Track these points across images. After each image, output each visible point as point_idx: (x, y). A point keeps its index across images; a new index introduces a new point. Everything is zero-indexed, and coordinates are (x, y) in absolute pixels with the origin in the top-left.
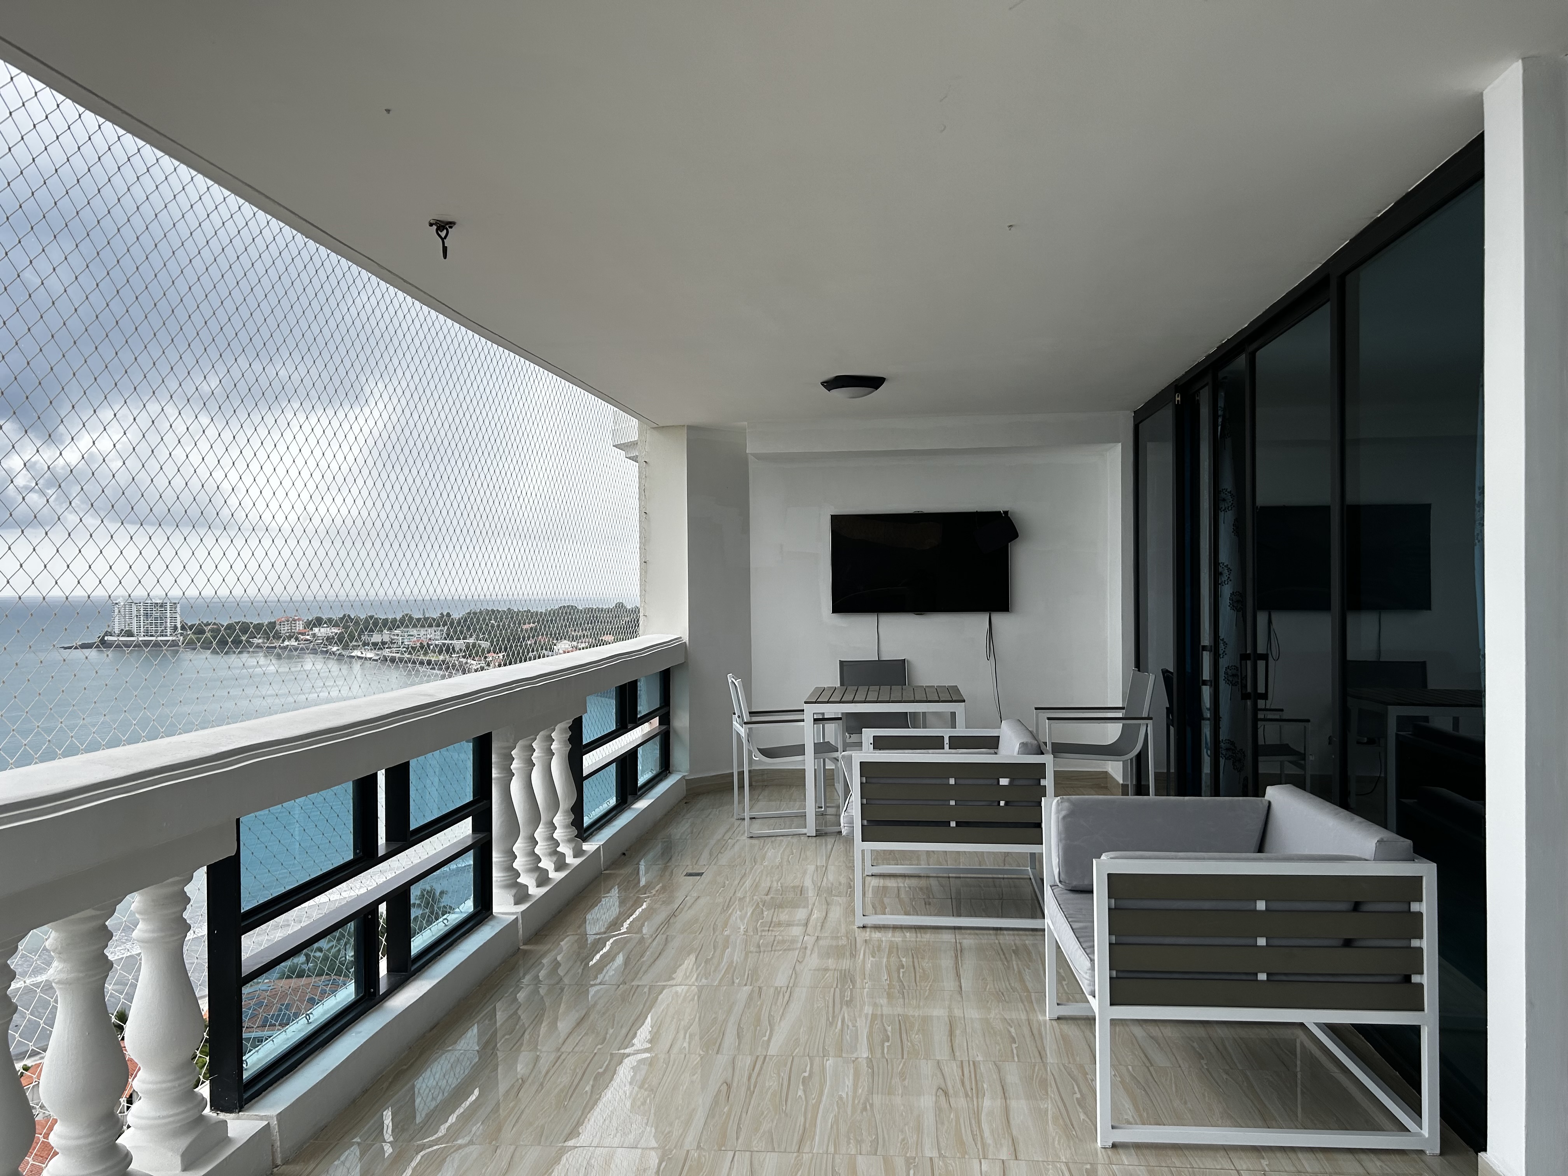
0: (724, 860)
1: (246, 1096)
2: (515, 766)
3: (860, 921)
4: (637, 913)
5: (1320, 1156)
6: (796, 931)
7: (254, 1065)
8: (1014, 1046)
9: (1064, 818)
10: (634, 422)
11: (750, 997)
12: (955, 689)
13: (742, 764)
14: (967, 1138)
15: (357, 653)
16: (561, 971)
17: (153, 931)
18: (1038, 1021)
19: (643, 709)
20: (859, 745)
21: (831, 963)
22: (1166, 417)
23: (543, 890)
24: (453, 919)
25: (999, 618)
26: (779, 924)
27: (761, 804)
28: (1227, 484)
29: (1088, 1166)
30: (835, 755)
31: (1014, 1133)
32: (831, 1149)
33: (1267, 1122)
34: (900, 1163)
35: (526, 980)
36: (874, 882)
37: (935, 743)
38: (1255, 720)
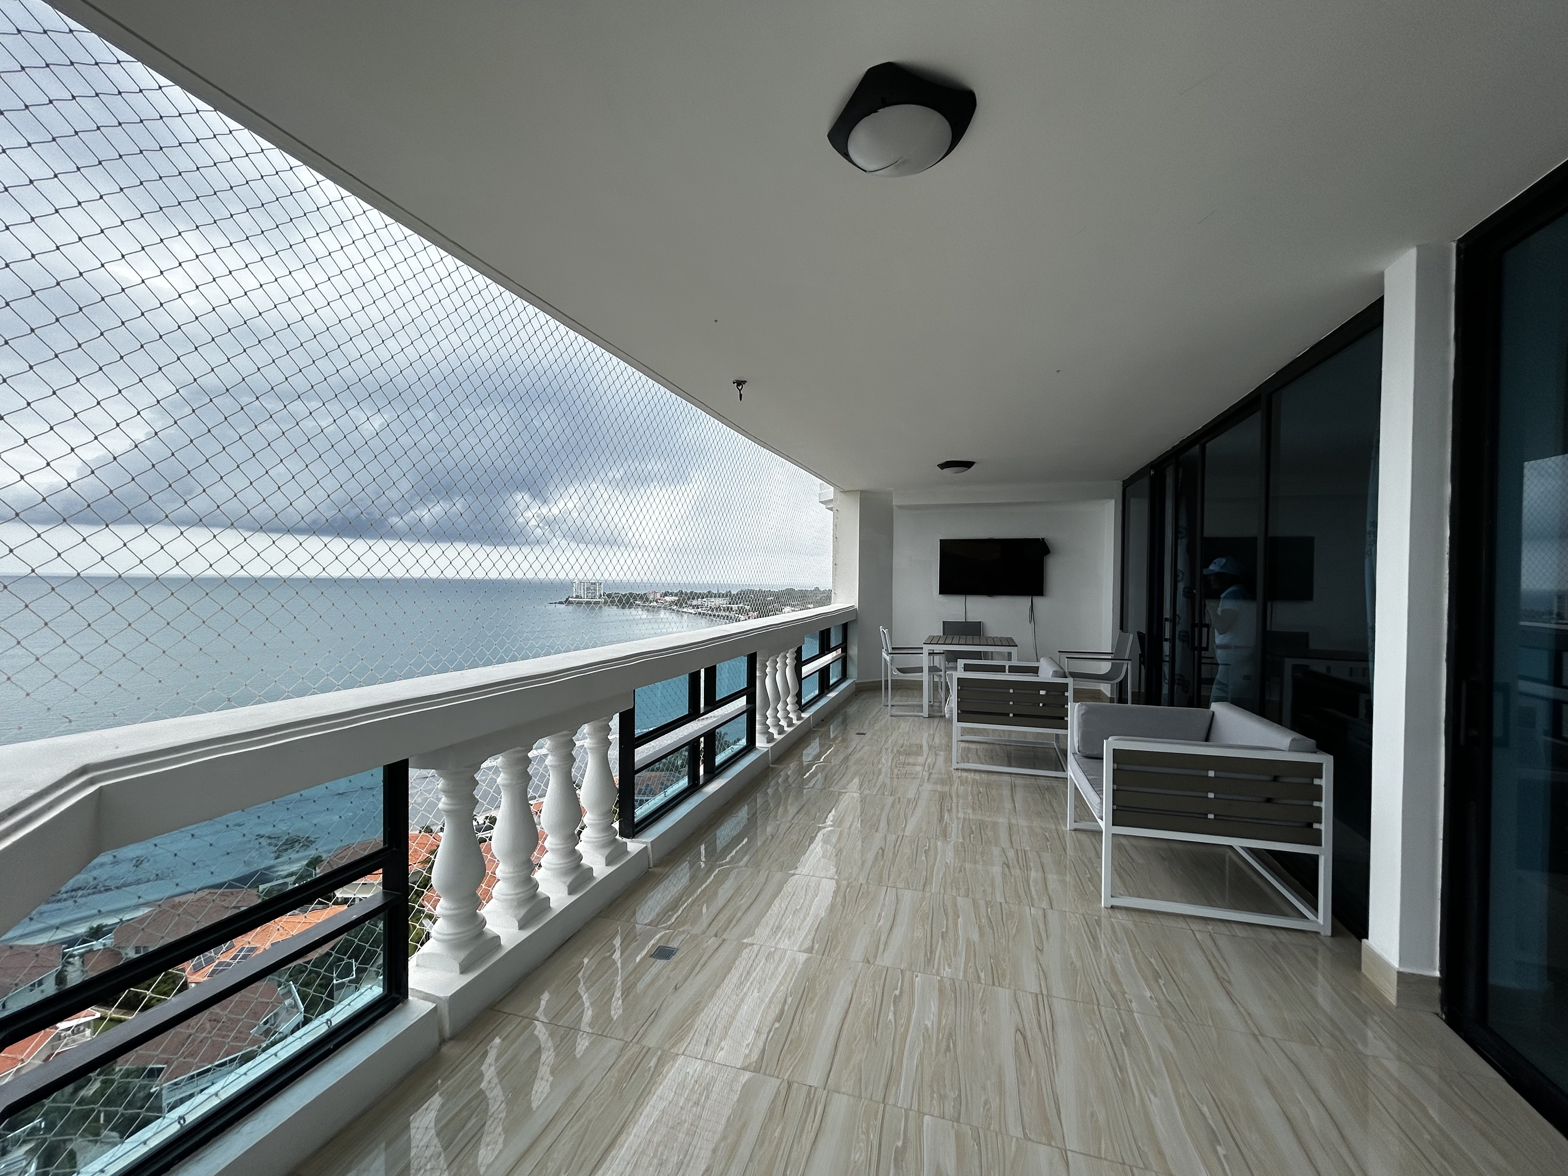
0: (877, 727)
1: (636, 830)
2: (768, 670)
3: (955, 765)
4: (828, 752)
5: (1246, 927)
6: (919, 768)
7: (640, 815)
8: (1048, 843)
9: (1082, 715)
10: (832, 489)
11: (893, 803)
12: (1011, 639)
13: (886, 675)
14: (1021, 892)
15: (685, 610)
16: (790, 780)
17: (594, 744)
18: (1062, 830)
19: (833, 645)
20: (955, 669)
21: (939, 788)
22: (1145, 482)
23: (782, 736)
24: (737, 747)
25: (1037, 600)
26: (909, 764)
27: (896, 698)
28: (1183, 523)
29: (1096, 918)
30: (940, 673)
31: (1050, 893)
32: (942, 891)
33: (1211, 904)
34: (982, 903)
35: (772, 783)
36: (963, 745)
37: (1000, 669)
38: (1200, 664)
